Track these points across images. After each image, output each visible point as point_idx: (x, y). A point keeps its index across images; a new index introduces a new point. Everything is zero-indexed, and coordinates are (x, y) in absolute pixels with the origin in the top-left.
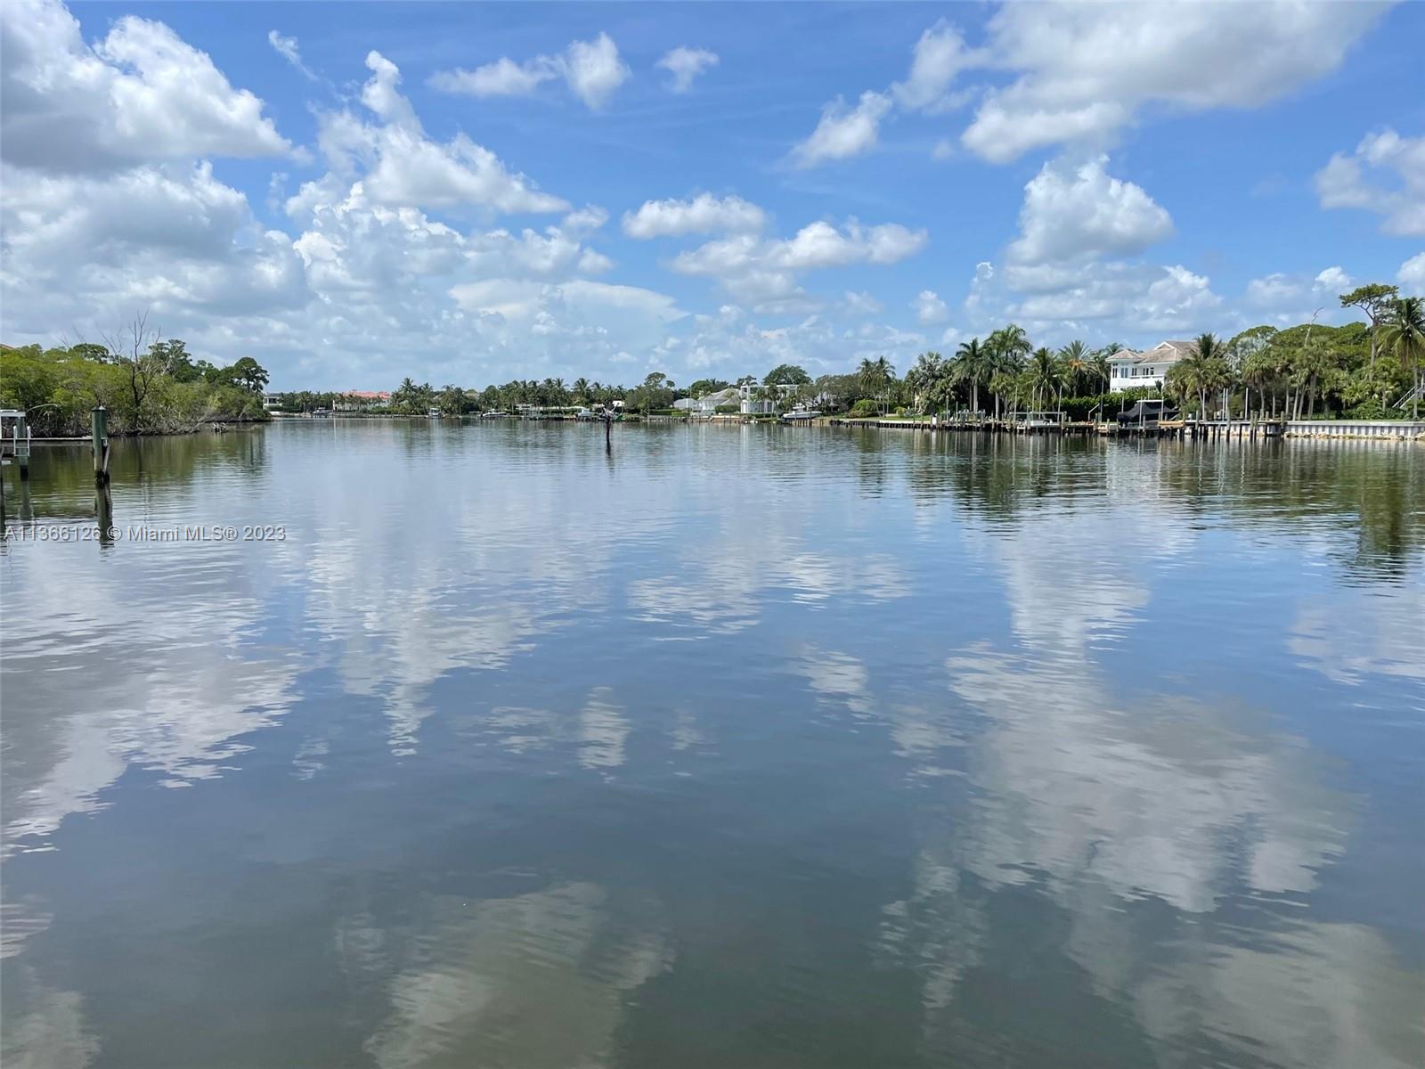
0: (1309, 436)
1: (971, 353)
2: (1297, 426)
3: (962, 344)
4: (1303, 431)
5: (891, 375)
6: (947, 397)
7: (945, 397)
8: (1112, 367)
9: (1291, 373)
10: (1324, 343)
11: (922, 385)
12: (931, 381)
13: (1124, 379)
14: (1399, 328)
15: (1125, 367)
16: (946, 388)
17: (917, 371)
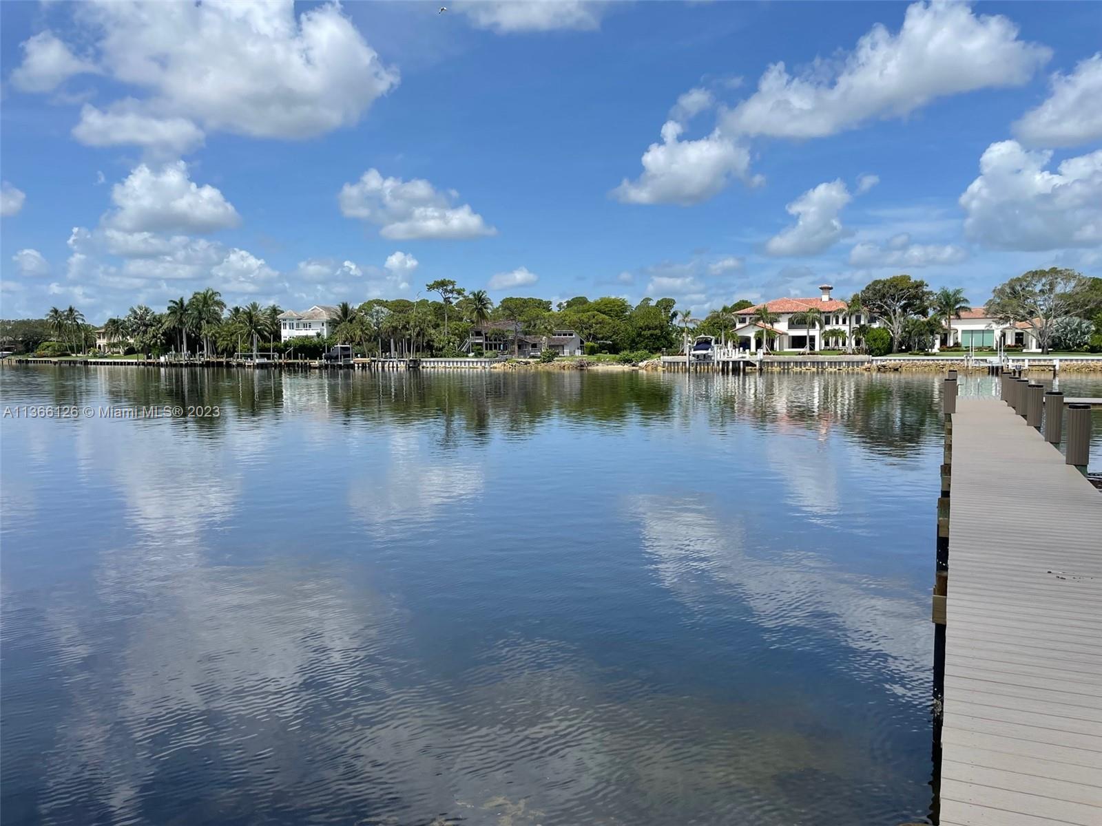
0: (434, 367)
1: (179, 309)
2: (426, 362)
3: (171, 301)
4: (430, 364)
5: (80, 322)
6: (159, 341)
7: (156, 341)
8: (282, 322)
9: (408, 330)
10: (426, 312)
11: (134, 331)
12: (142, 328)
13: (291, 330)
14: (475, 306)
15: (291, 322)
16: (157, 334)
17: (129, 320)
